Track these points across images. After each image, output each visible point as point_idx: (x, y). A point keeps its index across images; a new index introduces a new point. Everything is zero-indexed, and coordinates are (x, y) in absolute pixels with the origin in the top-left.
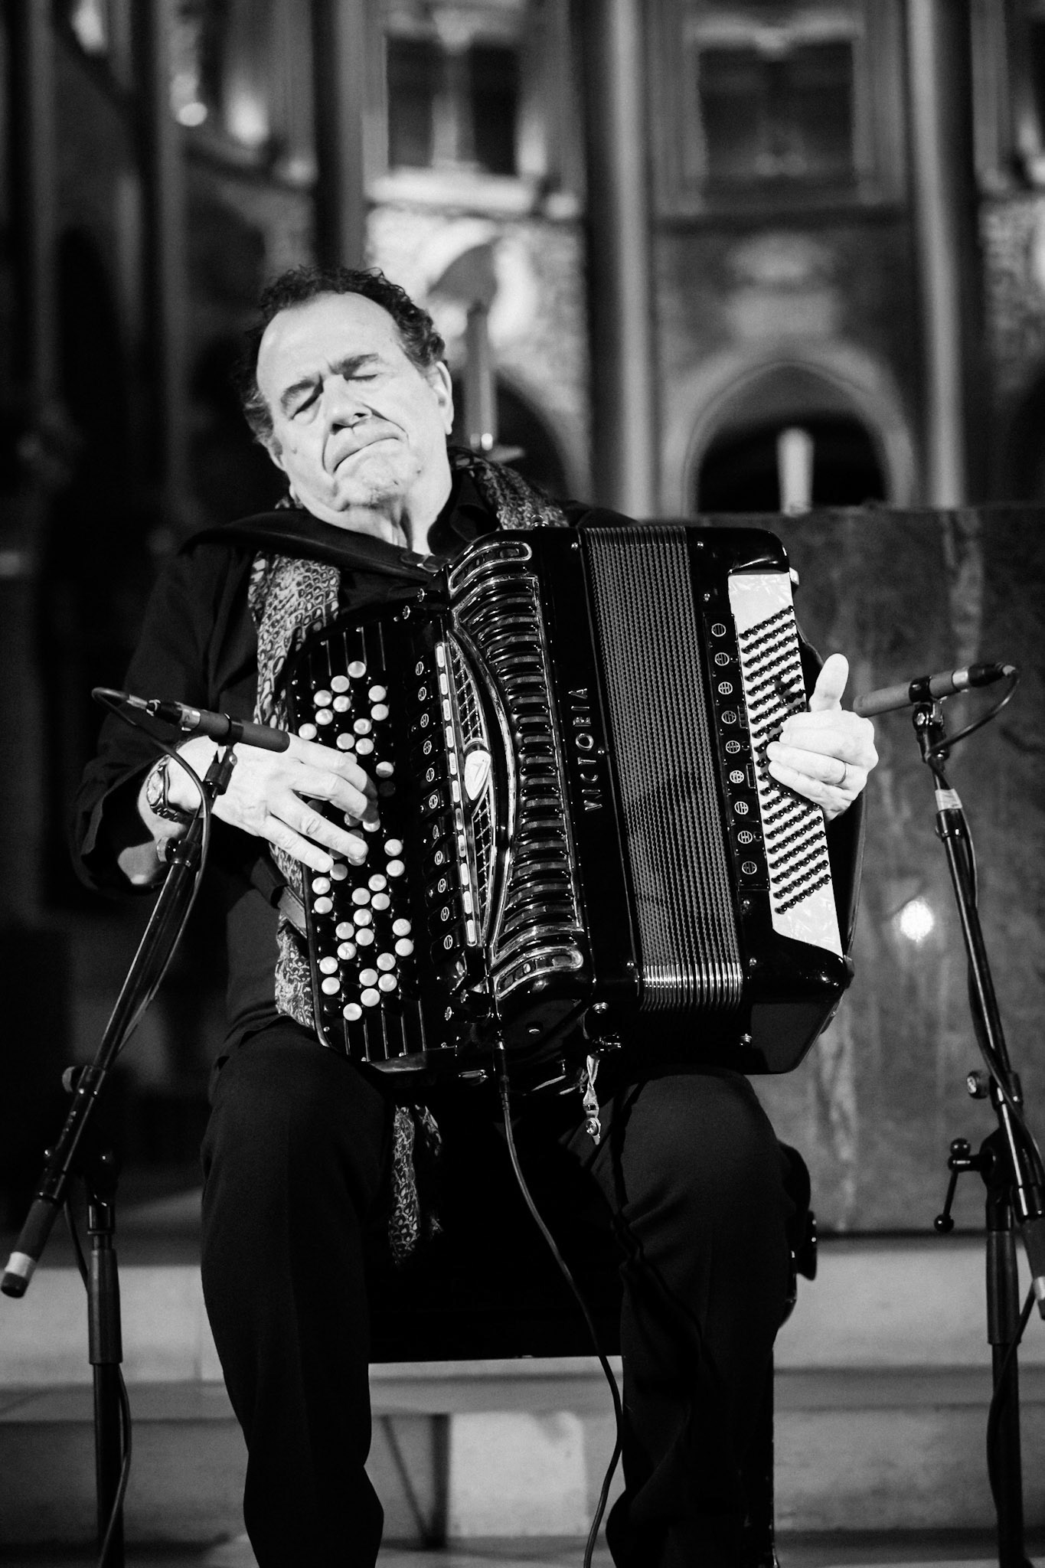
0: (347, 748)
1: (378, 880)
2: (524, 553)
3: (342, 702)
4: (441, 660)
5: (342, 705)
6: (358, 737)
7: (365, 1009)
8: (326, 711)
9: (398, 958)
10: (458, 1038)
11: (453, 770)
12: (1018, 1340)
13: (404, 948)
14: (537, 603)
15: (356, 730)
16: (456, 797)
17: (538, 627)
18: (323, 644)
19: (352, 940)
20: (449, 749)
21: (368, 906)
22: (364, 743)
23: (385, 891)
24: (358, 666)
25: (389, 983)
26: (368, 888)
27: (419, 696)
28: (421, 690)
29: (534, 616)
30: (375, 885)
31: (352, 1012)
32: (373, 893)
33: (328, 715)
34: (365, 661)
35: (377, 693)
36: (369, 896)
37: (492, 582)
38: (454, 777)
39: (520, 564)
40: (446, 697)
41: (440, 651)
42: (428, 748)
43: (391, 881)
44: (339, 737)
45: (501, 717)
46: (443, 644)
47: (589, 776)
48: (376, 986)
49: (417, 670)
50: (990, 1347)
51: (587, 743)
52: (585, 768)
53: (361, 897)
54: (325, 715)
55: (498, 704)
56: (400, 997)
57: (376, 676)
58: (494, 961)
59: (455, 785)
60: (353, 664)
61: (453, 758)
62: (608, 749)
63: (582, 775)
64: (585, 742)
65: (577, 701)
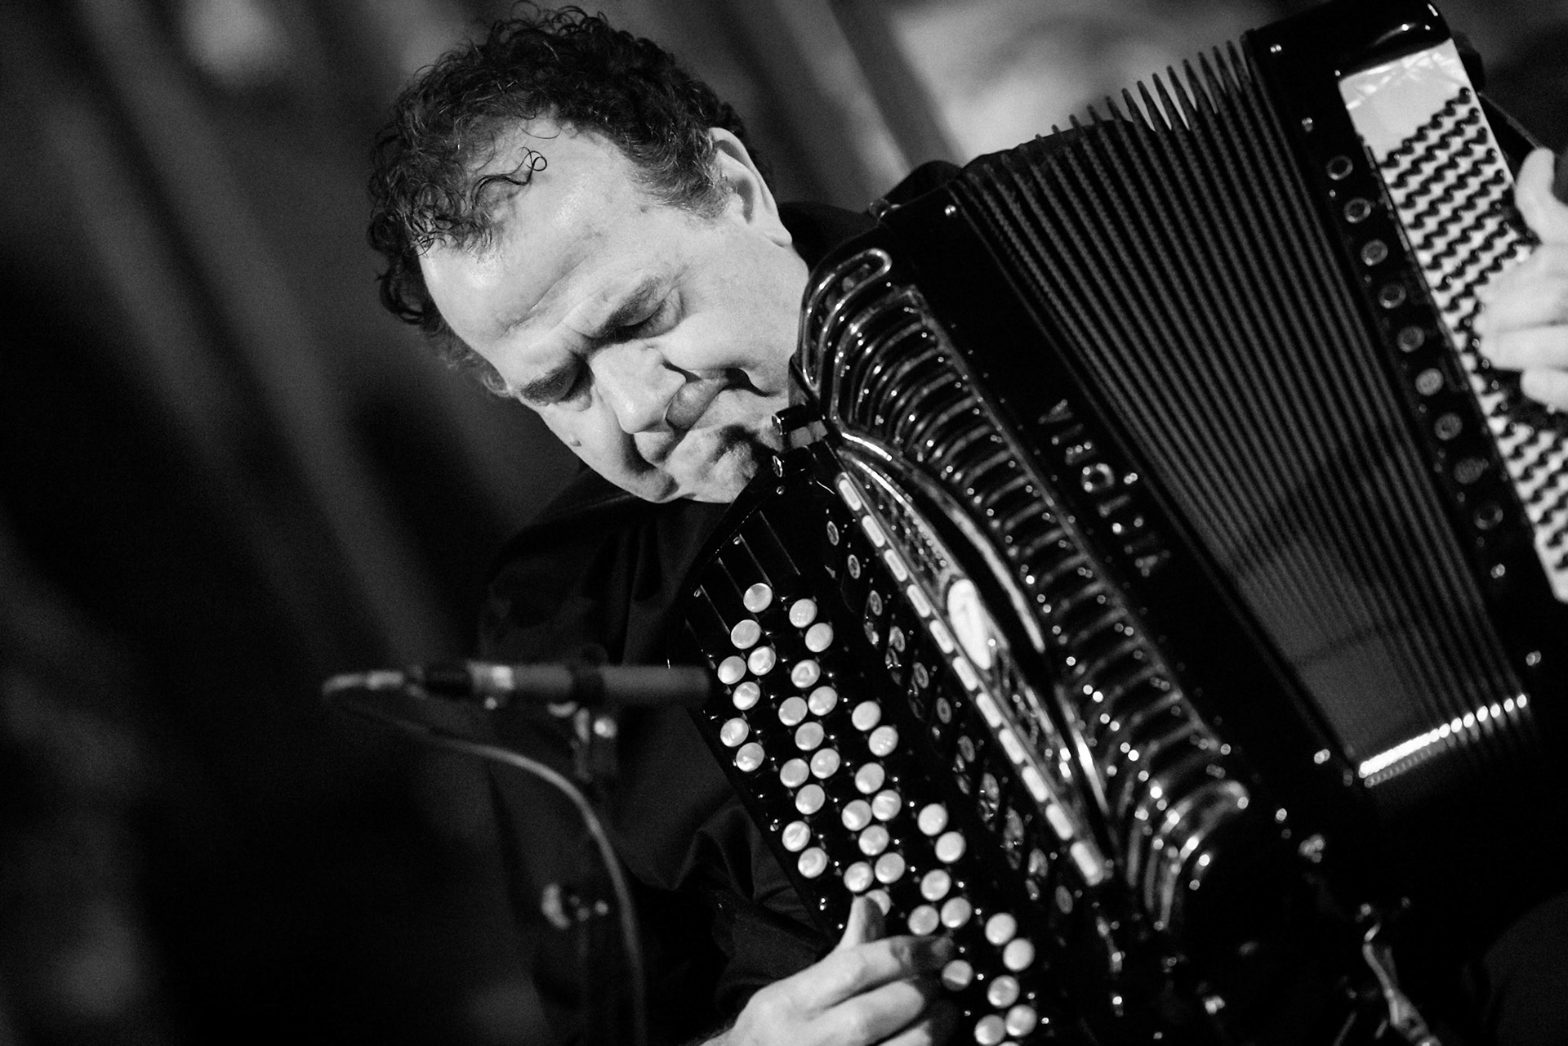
0: (800, 719)
1: (936, 880)
2: (878, 263)
3: (760, 657)
4: (854, 501)
5: (762, 662)
6: (805, 694)
8: (744, 686)
9: (1019, 976)
11: (946, 645)
13: (1019, 956)
14: (931, 323)
15: (799, 684)
16: (970, 682)
17: (946, 357)
18: (697, 594)
20: (925, 618)
22: (819, 698)
23: (953, 891)
24: (758, 592)
25: (1022, 1021)
26: (927, 902)
27: (852, 572)
28: (850, 562)
29: (935, 345)
30: (934, 891)
33: (751, 691)
34: (768, 580)
35: (801, 613)
36: (935, 914)
37: (855, 328)
38: (954, 654)
39: (881, 283)
40: (886, 547)
41: (846, 487)
42: (899, 638)
43: (955, 870)
44: (781, 710)
45: (959, 517)
46: (845, 474)
47: (1128, 522)
48: (1008, 1038)
49: (832, 538)
51: (1104, 477)
52: (1115, 517)
53: (925, 921)
54: (746, 693)
55: (946, 502)
57: (788, 591)
58: (1132, 879)
59: (959, 665)
60: (749, 592)
61: (936, 628)
62: (1140, 470)
63: (1117, 528)
64: (1097, 478)
65: (1058, 427)
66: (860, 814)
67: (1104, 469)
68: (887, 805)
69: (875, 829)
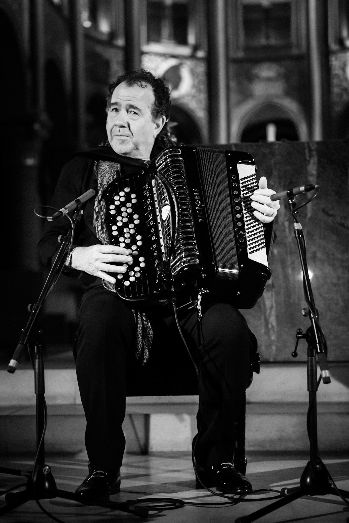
0: (124, 211)
1: (135, 247)
2: (179, 152)
3: (123, 199)
4: (153, 184)
6: (128, 208)
7: (131, 282)
9: (141, 268)
10: (159, 289)
11: (158, 214)
12: (317, 390)
13: (142, 265)
14: (183, 165)
15: (127, 206)
16: (159, 221)
17: (183, 171)
18: (116, 184)
22: (129, 210)
23: (136, 250)
24: (127, 189)
25: (138, 275)
28: (147, 193)
29: (182, 169)
31: (127, 283)
33: (118, 202)
34: (130, 187)
35: (133, 196)
37: (168, 160)
39: (178, 155)
40: (155, 194)
41: (153, 182)
42: (150, 208)
43: (138, 247)
44: (122, 208)
45: (173, 196)
46: (154, 180)
47: (200, 212)
48: (134, 276)
49: (146, 187)
50: (308, 392)
51: (199, 203)
52: (198, 210)
56: (141, 279)
57: (133, 191)
58: (171, 265)
59: (158, 217)
61: (157, 210)
62: (205, 206)
63: (198, 212)
65: (196, 192)
66: (127, 230)
68: (132, 231)
69: (128, 234)
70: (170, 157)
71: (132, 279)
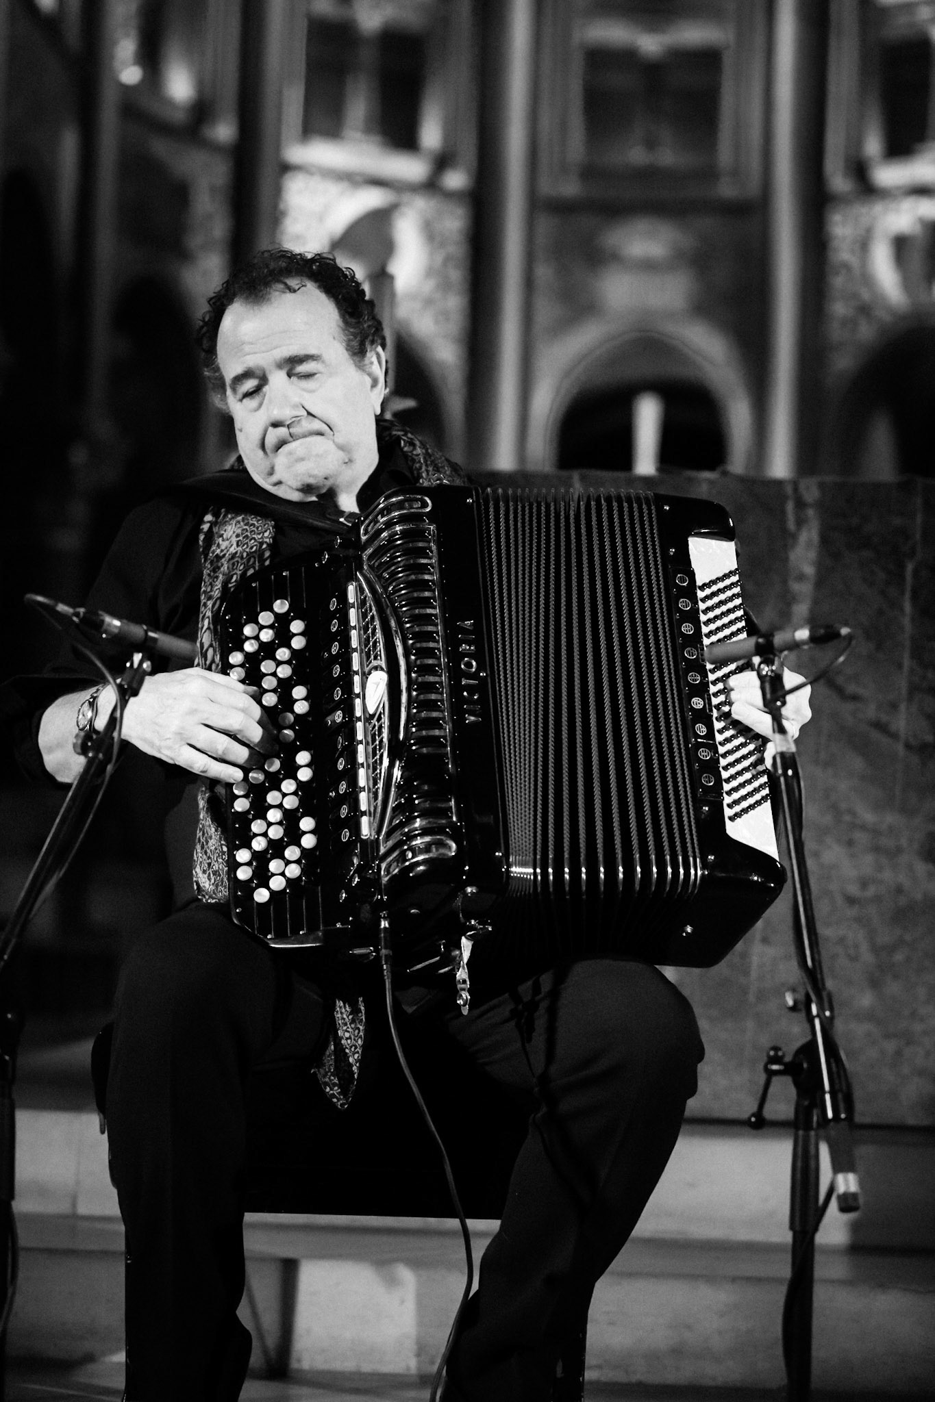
0: (269, 672)
1: (291, 784)
2: (425, 505)
3: (267, 633)
4: (351, 598)
5: (266, 636)
6: (279, 663)
7: (272, 893)
8: (253, 641)
9: (303, 850)
10: (351, 918)
11: (357, 690)
13: (308, 841)
14: (434, 548)
15: (278, 657)
16: (358, 712)
17: (433, 567)
18: (254, 585)
19: (265, 835)
20: (354, 672)
21: (280, 806)
22: (283, 669)
23: (295, 793)
24: (283, 604)
25: (294, 871)
26: (280, 791)
27: (332, 627)
28: (334, 622)
29: (431, 558)
30: (286, 788)
31: (262, 896)
32: (284, 795)
33: (254, 645)
34: (289, 599)
35: (297, 626)
36: (281, 797)
37: (398, 528)
38: (358, 696)
39: (422, 515)
40: (354, 628)
41: (351, 589)
42: (337, 671)
43: (301, 785)
44: (263, 663)
45: (398, 643)
46: (354, 584)
47: (471, 694)
48: (283, 874)
49: (331, 606)
51: (471, 666)
52: (467, 687)
53: (276, 798)
54: (252, 644)
55: (396, 632)
56: (303, 883)
57: (296, 611)
58: (382, 850)
59: (358, 702)
60: (278, 602)
61: (357, 679)
62: (489, 672)
63: (465, 694)
64: (469, 665)
65: (464, 631)
67: (474, 663)
68: (287, 737)
70: (402, 519)
71: (277, 883)
